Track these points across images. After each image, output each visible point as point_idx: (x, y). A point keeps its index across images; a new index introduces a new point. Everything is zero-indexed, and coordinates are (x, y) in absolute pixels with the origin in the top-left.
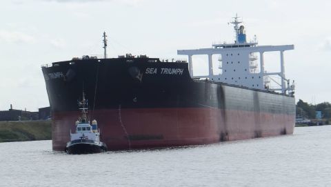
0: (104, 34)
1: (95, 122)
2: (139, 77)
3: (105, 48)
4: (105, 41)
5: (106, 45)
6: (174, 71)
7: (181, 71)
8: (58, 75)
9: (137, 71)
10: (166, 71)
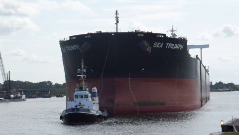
0: (117, 12)
1: (95, 89)
2: (149, 49)
3: (117, 24)
4: (117, 18)
5: (117, 22)
6: (177, 47)
7: (181, 47)
8: (74, 47)
9: (146, 44)
10: (170, 46)
